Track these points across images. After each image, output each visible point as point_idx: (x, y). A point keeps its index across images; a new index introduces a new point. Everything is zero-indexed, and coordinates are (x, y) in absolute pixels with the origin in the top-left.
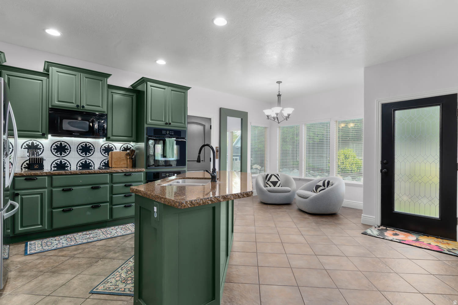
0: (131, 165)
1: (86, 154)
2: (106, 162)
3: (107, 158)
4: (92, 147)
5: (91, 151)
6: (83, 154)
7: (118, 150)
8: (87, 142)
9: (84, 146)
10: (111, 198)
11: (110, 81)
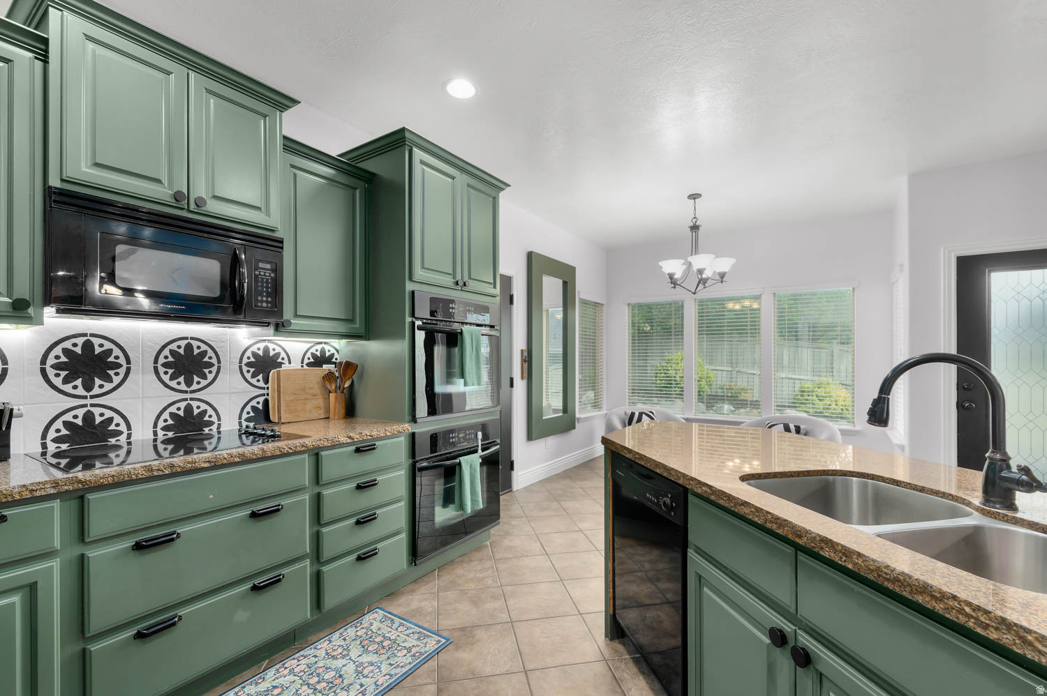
0: (343, 411)
1: (189, 383)
2: (260, 406)
3: (265, 392)
4: (210, 357)
5: (206, 371)
6: (179, 383)
7: (296, 365)
8: (192, 338)
9: (182, 351)
10: (317, 539)
11: (292, 124)
